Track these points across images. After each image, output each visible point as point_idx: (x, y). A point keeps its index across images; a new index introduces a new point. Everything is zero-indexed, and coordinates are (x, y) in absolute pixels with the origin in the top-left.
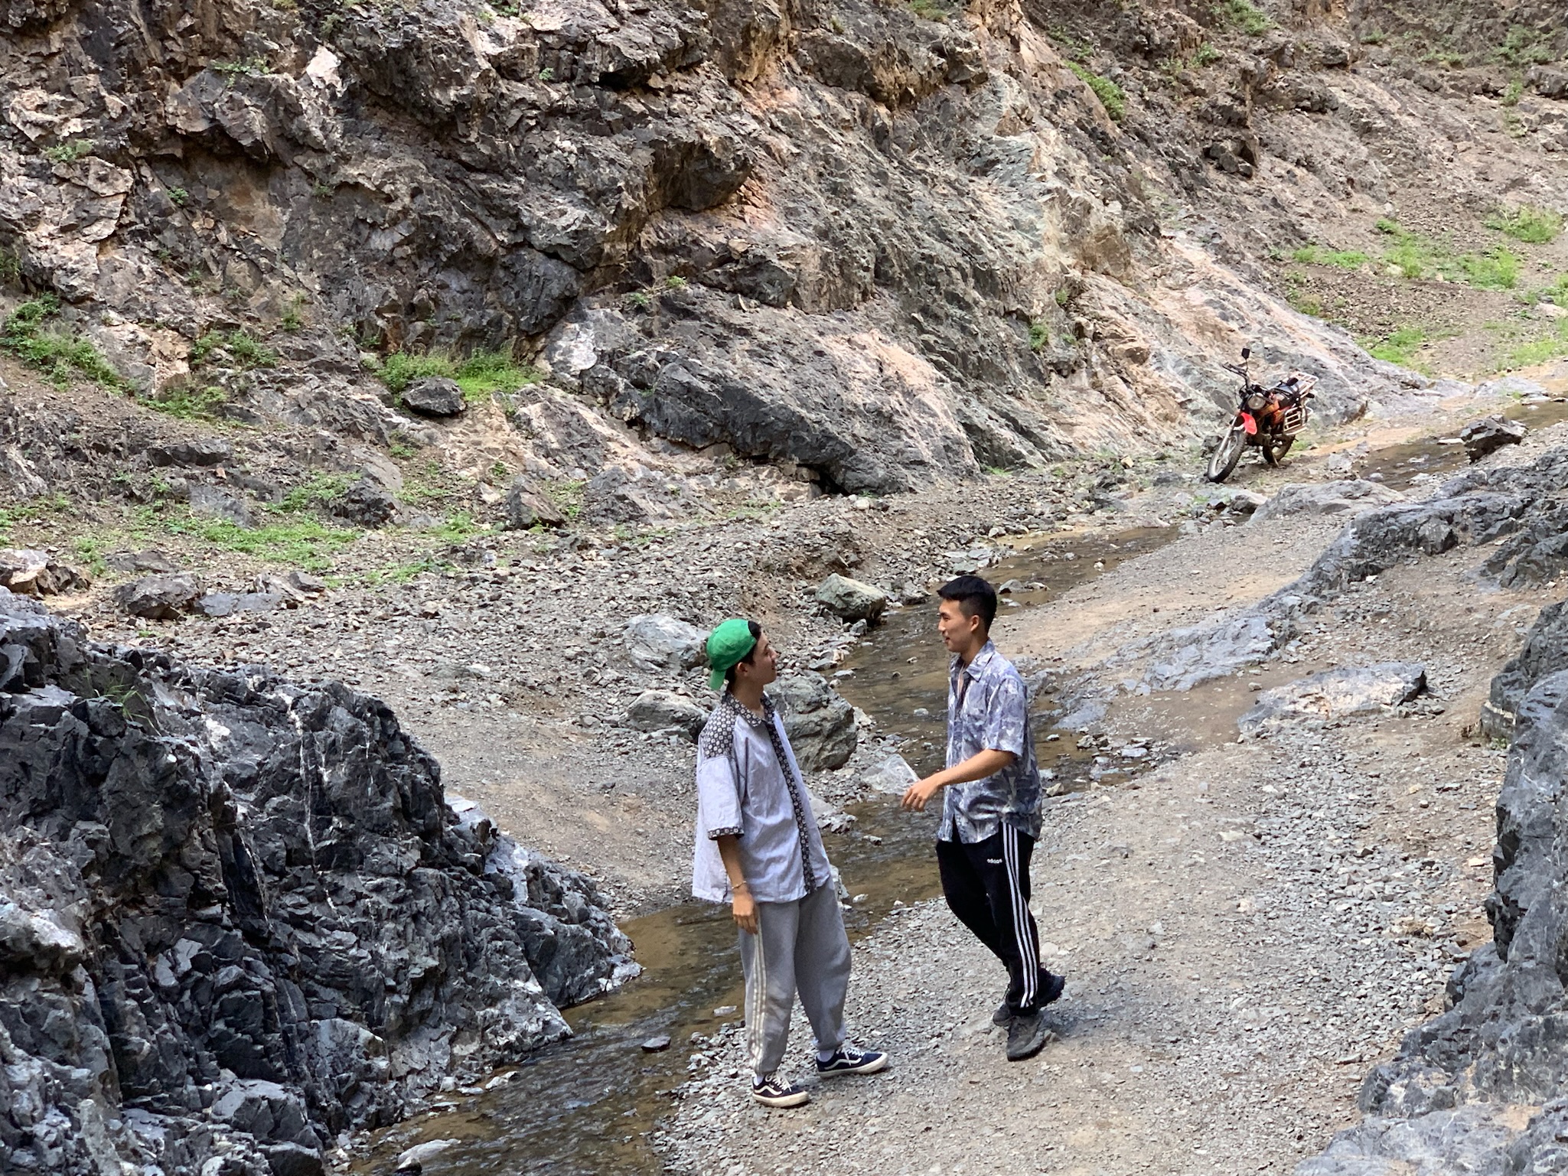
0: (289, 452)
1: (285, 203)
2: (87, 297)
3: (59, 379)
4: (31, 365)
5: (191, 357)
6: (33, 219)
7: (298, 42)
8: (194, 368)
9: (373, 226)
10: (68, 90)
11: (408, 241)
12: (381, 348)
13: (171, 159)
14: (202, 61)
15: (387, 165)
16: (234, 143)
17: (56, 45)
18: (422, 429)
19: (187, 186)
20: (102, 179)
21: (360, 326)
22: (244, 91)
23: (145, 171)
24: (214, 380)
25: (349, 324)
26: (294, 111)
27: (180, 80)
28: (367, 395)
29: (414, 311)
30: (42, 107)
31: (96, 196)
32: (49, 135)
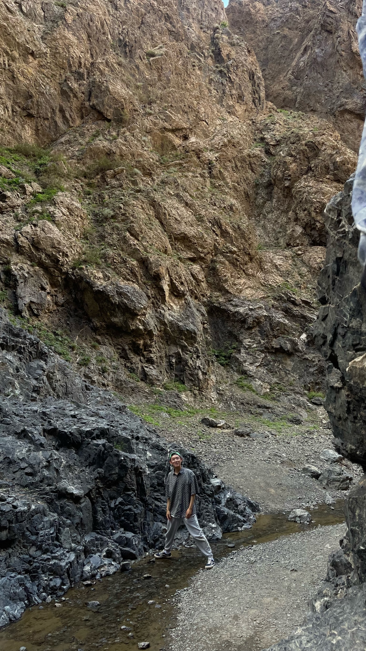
0: (285, 408)
1: (293, 361)
2: (253, 376)
3: (245, 390)
4: (240, 387)
5: (270, 389)
6: (245, 361)
7: (299, 332)
8: (270, 391)
9: (310, 367)
10: (254, 339)
11: (317, 370)
12: (309, 390)
13: (272, 352)
14: (280, 335)
15: (314, 355)
16: (284, 350)
17: (253, 331)
18: (314, 407)
19: (275, 357)
20: (258, 355)
21: (305, 386)
22: (287, 340)
23: (267, 354)
24: (274, 393)
25: (303, 385)
26: (296, 344)
27: (276, 338)
28: (304, 399)
29: (317, 384)
30: (249, 342)
31: (257, 358)
32: (250, 346)
